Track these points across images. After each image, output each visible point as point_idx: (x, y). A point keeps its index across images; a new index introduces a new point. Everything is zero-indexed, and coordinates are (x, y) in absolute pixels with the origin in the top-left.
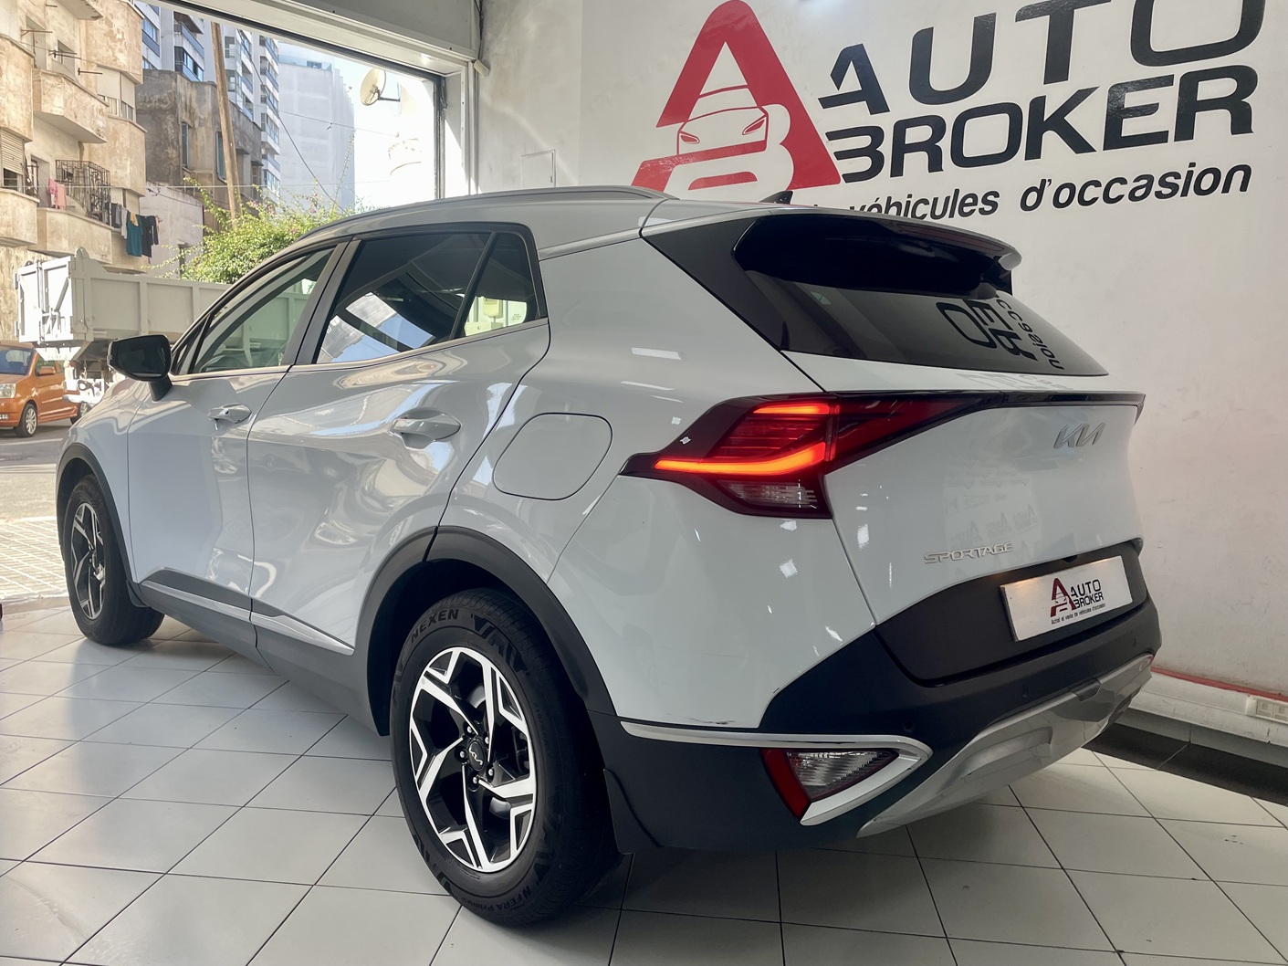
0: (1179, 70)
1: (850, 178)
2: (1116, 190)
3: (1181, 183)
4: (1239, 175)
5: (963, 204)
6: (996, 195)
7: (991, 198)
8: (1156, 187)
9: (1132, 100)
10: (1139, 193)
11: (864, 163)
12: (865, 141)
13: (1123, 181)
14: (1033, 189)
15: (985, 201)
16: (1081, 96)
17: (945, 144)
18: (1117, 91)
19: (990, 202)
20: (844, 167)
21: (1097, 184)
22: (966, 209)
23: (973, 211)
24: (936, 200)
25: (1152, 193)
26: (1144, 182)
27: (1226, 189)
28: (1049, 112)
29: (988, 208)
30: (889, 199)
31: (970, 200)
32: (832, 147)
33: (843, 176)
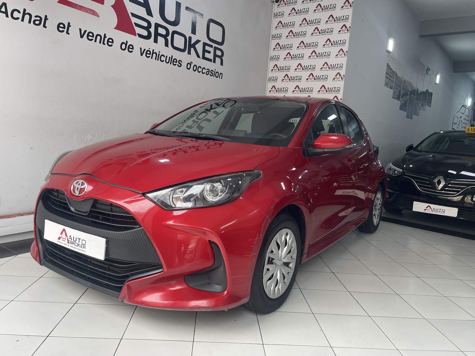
0: (214, 45)
1: (140, 36)
2: (204, 71)
3: (213, 73)
4: (221, 75)
5: (173, 62)
6: (182, 62)
7: (180, 62)
8: (210, 73)
9: (207, 48)
10: (207, 73)
11: (145, 33)
12: (145, 24)
13: (205, 69)
14: (188, 63)
15: (179, 63)
16: (198, 41)
17: (169, 38)
18: (205, 44)
19: (180, 64)
20: (138, 30)
21: (201, 68)
22: (175, 63)
23: (176, 64)
24: (167, 56)
25: (209, 74)
26: (208, 71)
27: (219, 78)
28: (193, 42)
29: (180, 65)
30: (153, 50)
31: (175, 61)
32: (134, 20)
33: (137, 33)
